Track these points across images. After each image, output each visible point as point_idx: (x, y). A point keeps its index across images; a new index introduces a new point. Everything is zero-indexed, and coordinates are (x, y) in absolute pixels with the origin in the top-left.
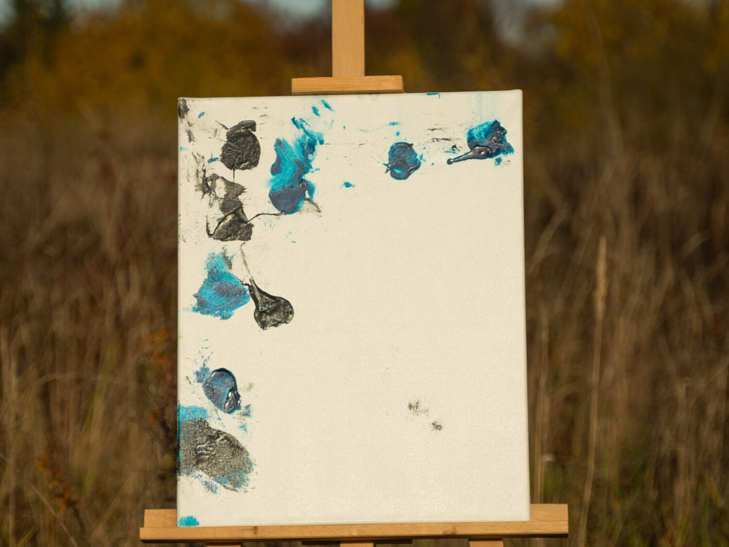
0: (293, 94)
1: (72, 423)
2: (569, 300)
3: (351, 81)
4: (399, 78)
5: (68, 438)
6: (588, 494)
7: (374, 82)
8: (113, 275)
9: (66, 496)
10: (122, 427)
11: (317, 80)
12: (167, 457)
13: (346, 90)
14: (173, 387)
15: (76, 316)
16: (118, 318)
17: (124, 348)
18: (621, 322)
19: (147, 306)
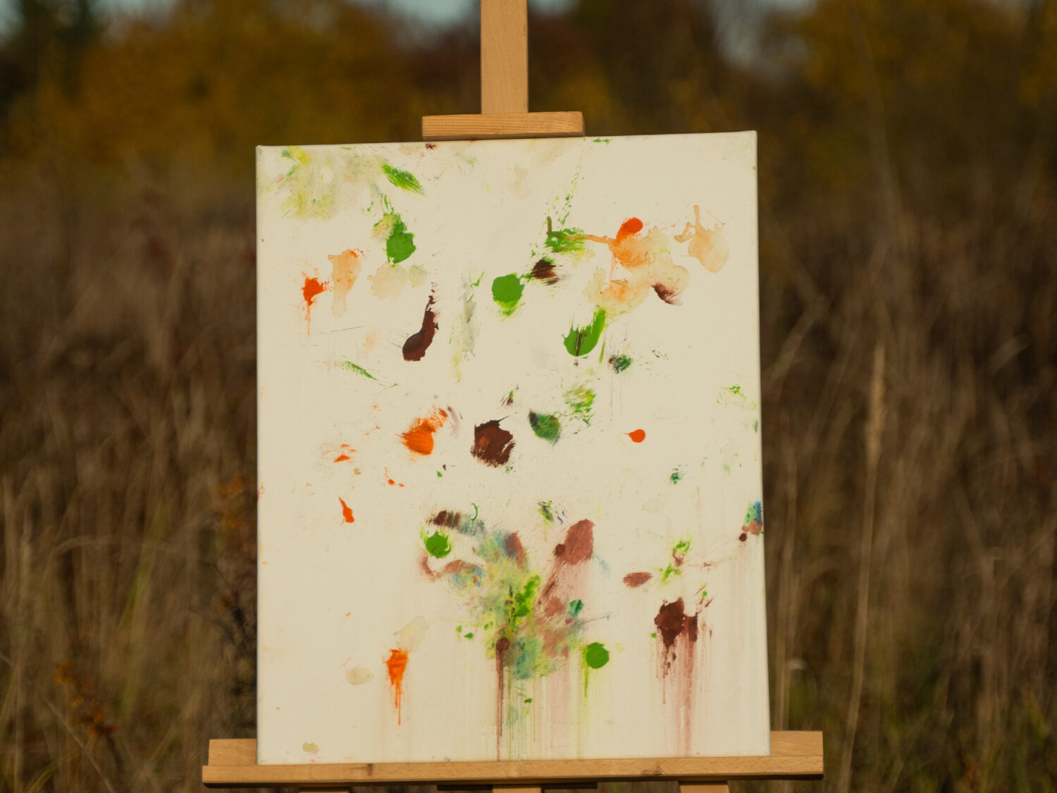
0: (423, 139)
1: (104, 614)
3: (508, 119)
4: (579, 115)
5: (98, 636)
6: (853, 717)
7: (542, 122)
8: (166, 396)
9: (96, 720)
10: (177, 619)
11: (458, 118)
12: (243, 665)
13: (501, 133)
14: (252, 562)
15: (111, 460)
16: (172, 461)
17: (181, 505)
18: (900, 468)
19: (214, 444)
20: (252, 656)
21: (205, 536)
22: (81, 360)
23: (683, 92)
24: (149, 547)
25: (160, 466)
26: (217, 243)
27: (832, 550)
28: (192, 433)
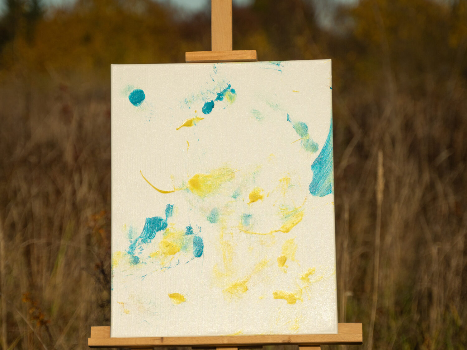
0: (186, 62)
1: (44, 271)
2: (363, 192)
3: (223, 53)
4: (255, 52)
5: (41, 281)
6: (374, 315)
7: (239, 55)
8: (71, 175)
9: (40, 318)
10: (76, 274)
11: (201, 53)
12: (105, 293)
13: (220, 59)
14: (109, 248)
15: (47, 203)
16: (74, 204)
17: (78, 223)
18: (396, 207)
19: (92, 196)
20: (109, 290)
21: (89, 237)
22: (33, 159)
23: (300, 41)
24: (64, 242)
25: (68, 207)
26: (94, 107)
27: (366, 243)
28: (83, 191)
